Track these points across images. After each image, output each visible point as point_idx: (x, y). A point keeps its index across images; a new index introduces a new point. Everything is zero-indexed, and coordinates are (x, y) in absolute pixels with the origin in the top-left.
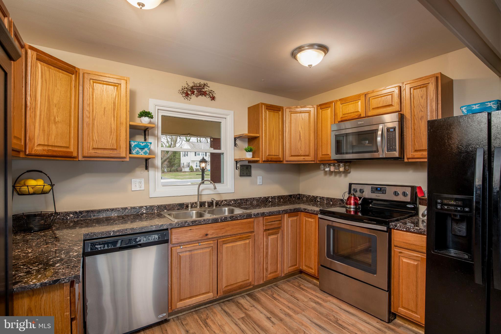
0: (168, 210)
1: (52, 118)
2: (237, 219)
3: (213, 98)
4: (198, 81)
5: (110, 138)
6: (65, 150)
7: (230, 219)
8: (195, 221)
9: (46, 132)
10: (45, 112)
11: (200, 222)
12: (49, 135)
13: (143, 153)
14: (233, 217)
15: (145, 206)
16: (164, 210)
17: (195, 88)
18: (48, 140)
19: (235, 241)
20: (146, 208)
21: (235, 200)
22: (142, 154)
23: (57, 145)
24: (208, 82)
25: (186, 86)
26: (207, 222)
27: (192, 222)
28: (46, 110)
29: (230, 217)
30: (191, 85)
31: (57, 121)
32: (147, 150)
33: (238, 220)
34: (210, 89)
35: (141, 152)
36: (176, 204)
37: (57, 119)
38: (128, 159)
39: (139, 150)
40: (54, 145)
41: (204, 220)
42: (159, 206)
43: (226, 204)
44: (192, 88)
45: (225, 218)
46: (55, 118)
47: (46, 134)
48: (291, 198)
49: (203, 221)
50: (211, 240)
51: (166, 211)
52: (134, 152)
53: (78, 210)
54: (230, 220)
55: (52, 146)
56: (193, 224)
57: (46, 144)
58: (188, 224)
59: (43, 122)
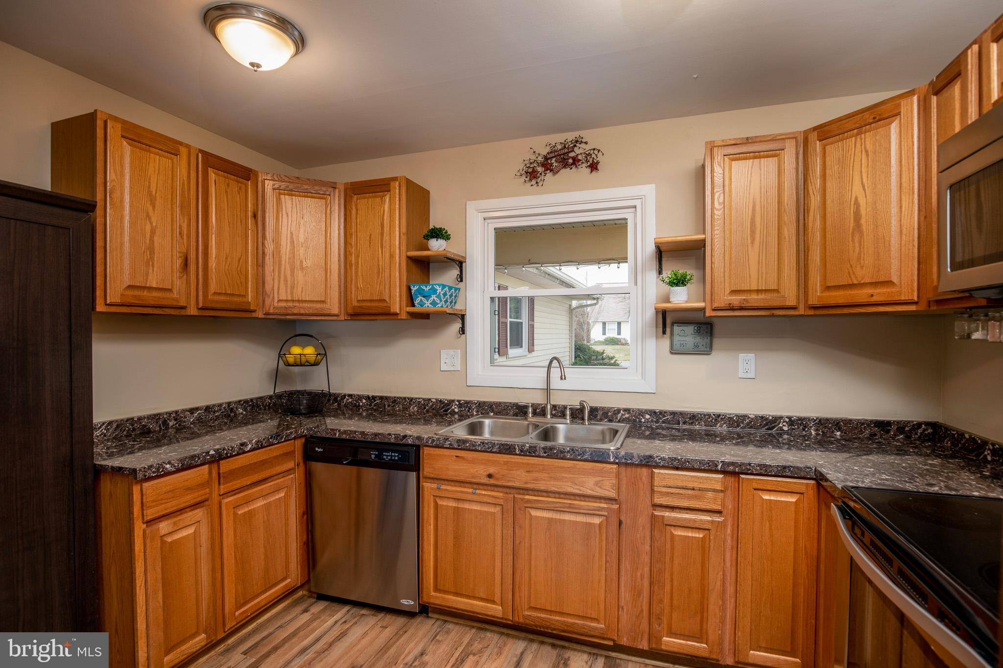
0: (497, 414)
1: (298, 263)
2: (562, 455)
3: (594, 167)
4: (558, 139)
5: (377, 282)
6: (319, 306)
7: (545, 453)
8: (463, 440)
9: (289, 283)
10: (287, 256)
11: (474, 446)
12: (293, 287)
13: (430, 304)
14: (551, 449)
15: (458, 401)
16: (488, 413)
17: (553, 155)
18: (292, 293)
19: (561, 511)
20: (460, 404)
21: (655, 413)
22: (428, 306)
23: (305, 299)
24: (582, 133)
25: (533, 158)
26: (488, 448)
27: (457, 442)
28: (288, 254)
29: (543, 448)
30: (545, 151)
31: (304, 266)
32: (435, 299)
33: (564, 458)
34: (587, 147)
35: (426, 302)
36: (510, 403)
37: (304, 263)
38: (404, 316)
39: (423, 298)
40: (300, 299)
41: (483, 443)
42: (479, 404)
43: (628, 418)
44: (546, 158)
45: (530, 447)
46: (301, 262)
47: (289, 285)
48: (888, 432)
49: (479, 445)
50: (501, 489)
51: (492, 414)
52: (416, 303)
53: (371, 394)
54: (545, 455)
55: (299, 301)
56: (459, 446)
57: (290, 298)
58: (450, 444)
59: (285, 269)
